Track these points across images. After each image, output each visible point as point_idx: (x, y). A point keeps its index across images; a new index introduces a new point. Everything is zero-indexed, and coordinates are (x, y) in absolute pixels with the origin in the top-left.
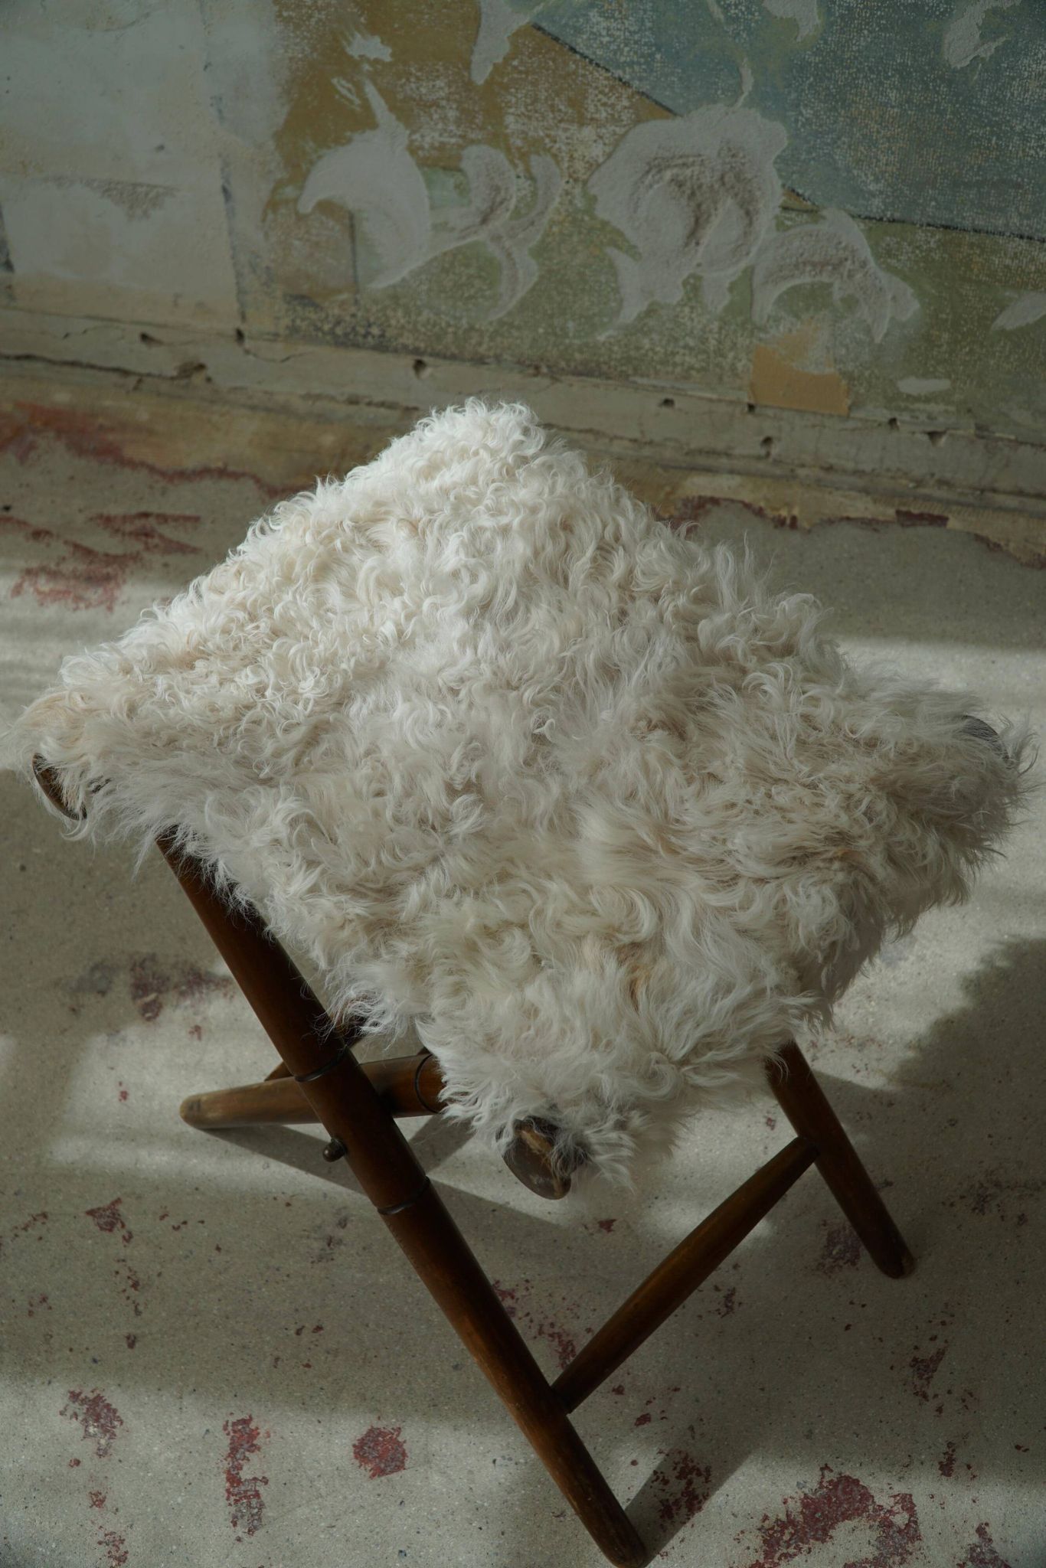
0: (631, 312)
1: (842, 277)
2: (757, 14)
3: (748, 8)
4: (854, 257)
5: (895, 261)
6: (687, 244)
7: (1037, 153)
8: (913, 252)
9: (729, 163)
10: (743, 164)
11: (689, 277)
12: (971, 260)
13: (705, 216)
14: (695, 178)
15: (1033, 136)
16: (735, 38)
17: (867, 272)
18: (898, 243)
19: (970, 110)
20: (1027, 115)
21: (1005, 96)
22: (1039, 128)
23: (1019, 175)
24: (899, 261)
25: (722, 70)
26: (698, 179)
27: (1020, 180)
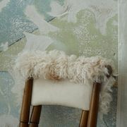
2: (10, 93)
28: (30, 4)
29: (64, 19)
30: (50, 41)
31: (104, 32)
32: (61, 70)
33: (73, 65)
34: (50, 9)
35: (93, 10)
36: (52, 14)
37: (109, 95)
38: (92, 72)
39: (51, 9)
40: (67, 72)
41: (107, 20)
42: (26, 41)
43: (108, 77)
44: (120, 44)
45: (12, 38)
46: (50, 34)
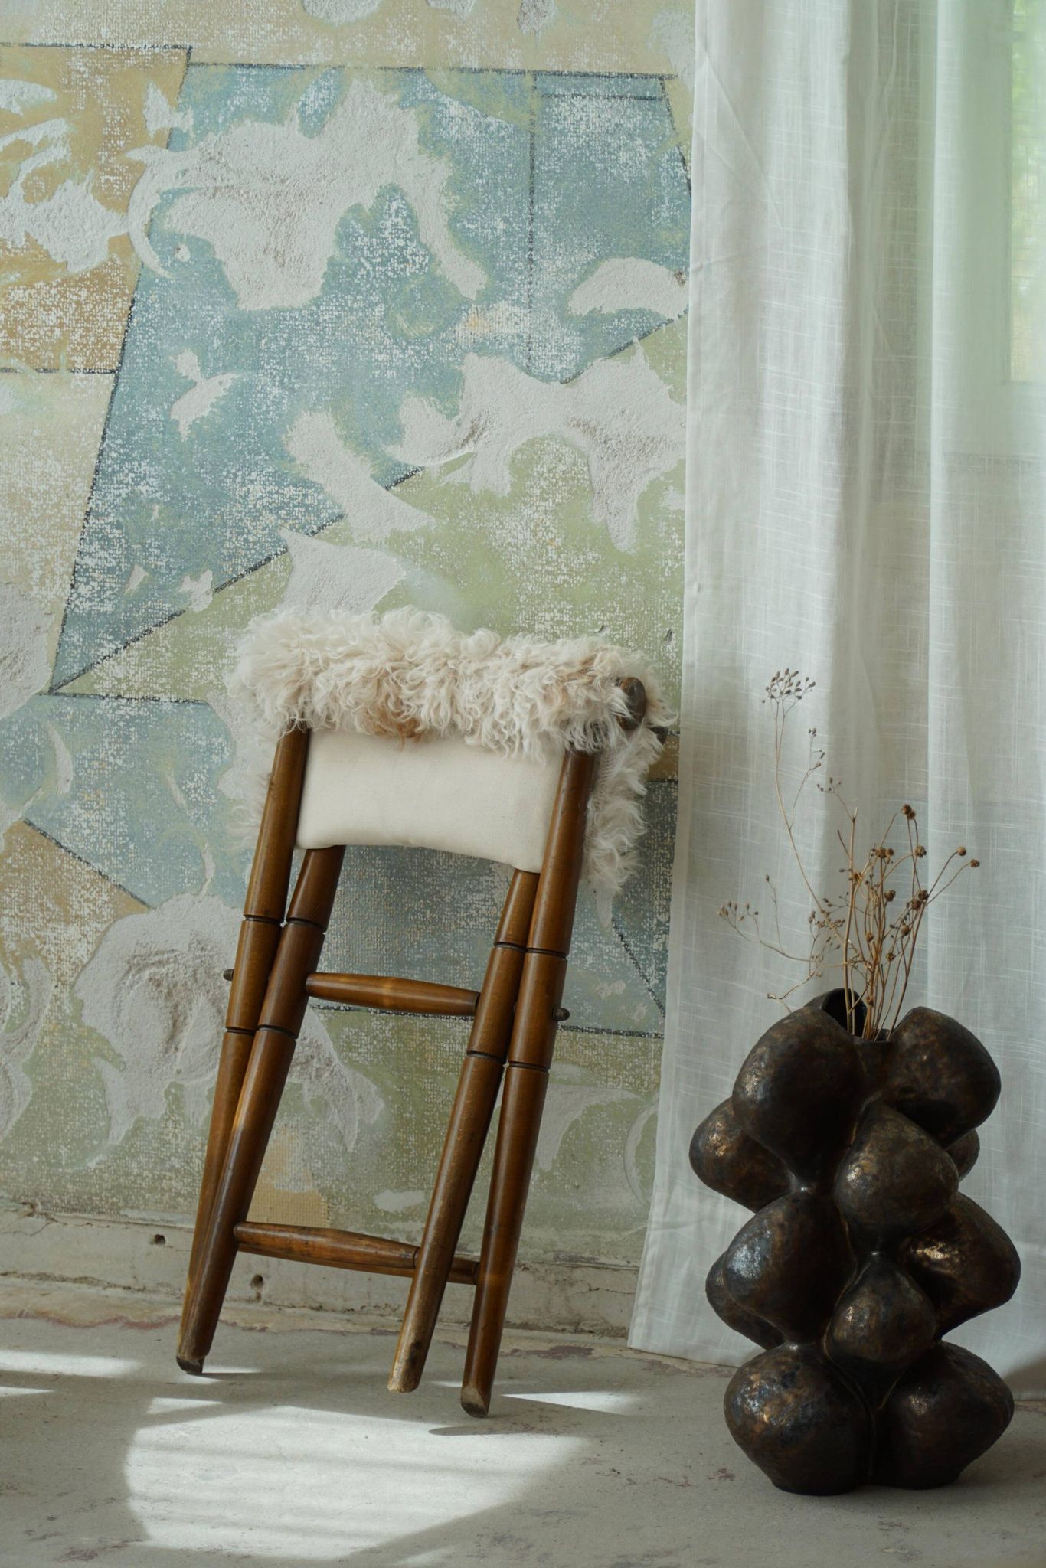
0: (120, 1131)
1: (310, 1078)
2: (213, 797)
3: (205, 791)
4: (319, 1054)
5: (356, 1055)
6: (167, 1051)
7: (468, 924)
8: (371, 1044)
9: (200, 957)
10: (211, 957)
11: (169, 1087)
12: (424, 1048)
13: (182, 1018)
14: (170, 975)
15: (462, 906)
16: (196, 823)
17: (332, 1071)
18: (356, 1034)
19: (404, 882)
20: (454, 884)
21: (432, 865)
22: (465, 896)
23: (455, 950)
24: (360, 1053)
25: (187, 857)
26: (173, 977)
27: (456, 955)
28: (313, 410)
29: (457, 477)
30: (394, 571)
31: (626, 538)
32: (428, 692)
33: (478, 673)
34: (395, 433)
35: (583, 441)
36: (404, 454)
37: (632, 810)
38: (558, 702)
39: (401, 430)
40: (452, 701)
41: (639, 487)
42: (290, 569)
43: (628, 726)
44: (690, 592)
45: (231, 556)
46: (397, 542)
